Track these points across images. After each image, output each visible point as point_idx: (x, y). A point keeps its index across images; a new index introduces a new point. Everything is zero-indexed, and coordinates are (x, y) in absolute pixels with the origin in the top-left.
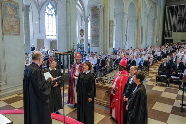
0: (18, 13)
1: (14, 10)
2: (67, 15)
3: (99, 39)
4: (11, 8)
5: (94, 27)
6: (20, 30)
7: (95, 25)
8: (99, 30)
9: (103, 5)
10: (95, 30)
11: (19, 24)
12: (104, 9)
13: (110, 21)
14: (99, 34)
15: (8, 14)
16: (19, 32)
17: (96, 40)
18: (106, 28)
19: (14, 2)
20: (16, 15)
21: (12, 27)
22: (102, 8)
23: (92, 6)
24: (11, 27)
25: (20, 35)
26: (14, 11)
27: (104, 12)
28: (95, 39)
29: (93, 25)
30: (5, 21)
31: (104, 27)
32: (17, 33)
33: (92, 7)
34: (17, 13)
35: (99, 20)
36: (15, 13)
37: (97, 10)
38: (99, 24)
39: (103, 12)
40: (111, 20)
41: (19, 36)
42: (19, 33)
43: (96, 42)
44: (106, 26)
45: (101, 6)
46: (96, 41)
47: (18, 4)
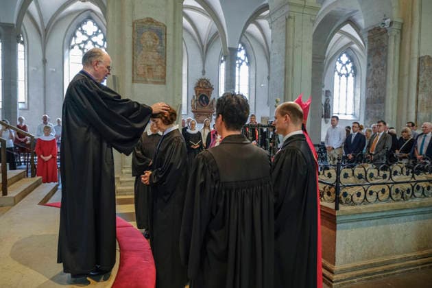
0: (164, 43)
1: (157, 37)
2: (286, 48)
3: (384, 107)
4: (150, 34)
5: (373, 79)
6: (165, 75)
7: (376, 72)
8: (385, 83)
9: (400, 21)
10: (375, 86)
11: (165, 63)
12: (401, 31)
13: (419, 59)
14: (385, 95)
15: (144, 45)
16: (164, 77)
17: (377, 111)
18: (406, 79)
19: (157, 22)
20: (159, 47)
21: (151, 69)
22: (396, 26)
23: (370, 29)
24: (148, 69)
25: (165, 83)
26: (156, 39)
27: (401, 39)
28: (375, 109)
29: (371, 74)
30: (139, 56)
31: (400, 76)
32: (160, 81)
33: (369, 31)
34: (161, 43)
35: (386, 59)
36: (158, 43)
37: (382, 34)
38: (385, 70)
39: (398, 38)
40: (422, 54)
41: (163, 86)
42: (163, 81)
43: (377, 115)
44: (406, 73)
45: (391, 23)
46: (375, 114)
47: (164, 26)
